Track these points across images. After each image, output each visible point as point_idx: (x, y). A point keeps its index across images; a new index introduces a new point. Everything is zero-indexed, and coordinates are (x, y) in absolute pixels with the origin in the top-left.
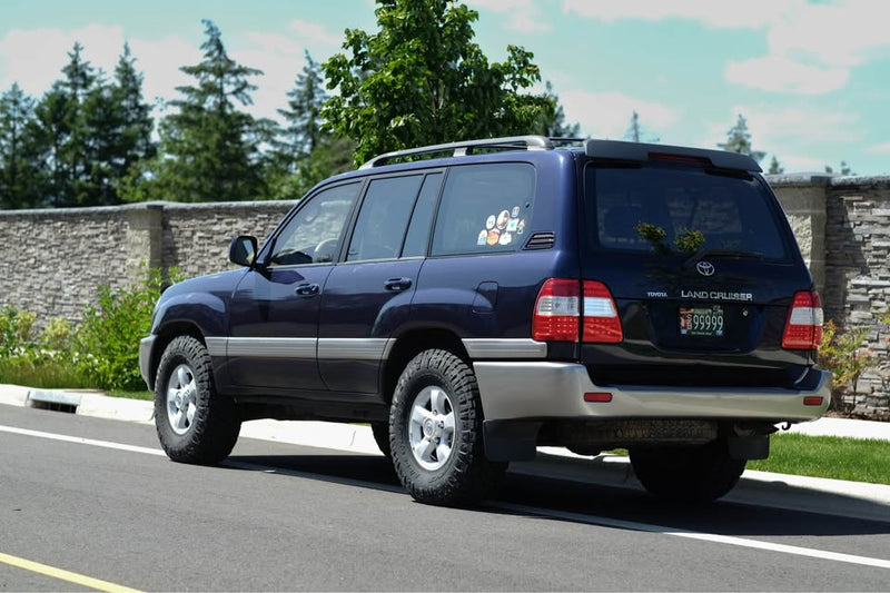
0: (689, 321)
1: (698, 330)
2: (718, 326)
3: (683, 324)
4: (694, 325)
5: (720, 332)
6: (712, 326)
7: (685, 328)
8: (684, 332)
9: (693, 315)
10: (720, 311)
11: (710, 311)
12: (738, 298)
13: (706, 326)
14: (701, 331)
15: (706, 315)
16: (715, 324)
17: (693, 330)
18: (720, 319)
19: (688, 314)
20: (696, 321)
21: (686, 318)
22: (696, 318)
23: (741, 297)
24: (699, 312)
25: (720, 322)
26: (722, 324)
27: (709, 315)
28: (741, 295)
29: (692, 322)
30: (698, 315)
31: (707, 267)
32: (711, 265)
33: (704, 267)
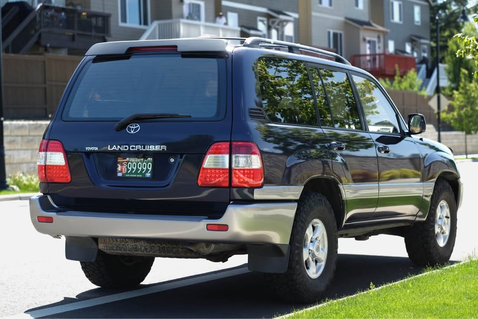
0: (124, 167)
1: (131, 173)
2: (148, 169)
3: (119, 169)
4: (128, 170)
5: (148, 175)
6: (142, 170)
7: (121, 171)
8: (120, 175)
9: (128, 162)
10: (149, 159)
11: (142, 159)
12: (154, 149)
13: (137, 170)
14: (134, 174)
15: (138, 162)
16: (145, 168)
17: (127, 173)
18: (150, 165)
19: (123, 162)
20: (130, 167)
21: (122, 165)
22: (130, 165)
23: (156, 148)
24: (133, 160)
25: (149, 167)
26: (150, 169)
27: (141, 162)
28: (156, 146)
29: (127, 167)
30: (132, 163)
31: (134, 127)
32: (138, 125)
33: (132, 127)
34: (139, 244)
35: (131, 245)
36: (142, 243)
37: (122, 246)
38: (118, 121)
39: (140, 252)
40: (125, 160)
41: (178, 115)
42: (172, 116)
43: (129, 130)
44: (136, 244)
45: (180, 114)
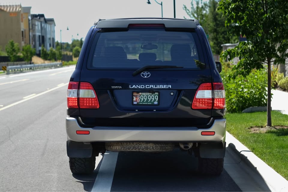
0: (138, 98)
1: (143, 102)
2: (155, 100)
3: (135, 99)
4: (141, 100)
5: (156, 103)
6: (151, 100)
7: (136, 101)
8: (135, 103)
9: (140, 95)
10: (156, 93)
11: (151, 94)
12: (163, 87)
13: (148, 100)
14: (145, 102)
15: (148, 95)
16: (153, 99)
17: (140, 102)
18: (156, 97)
19: (137, 95)
20: (142, 98)
21: (136, 97)
22: (142, 97)
23: (164, 87)
24: (144, 94)
25: (156, 98)
26: (157, 99)
27: (150, 95)
28: (164, 86)
29: (140, 98)
30: (144, 96)
31: (146, 74)
32: (149, 73)
33: (145, 74)
34: (149, 145)
35: (143, 146)
36: (151, 145)
37: (137, 147)
38: (136, 70)
39: (149, 150)
40: (138, 94)
41: (175, 66)
42: (172, 67)
43: (143, 75)
44: (147, 145)
45: (177, 66)
